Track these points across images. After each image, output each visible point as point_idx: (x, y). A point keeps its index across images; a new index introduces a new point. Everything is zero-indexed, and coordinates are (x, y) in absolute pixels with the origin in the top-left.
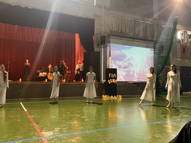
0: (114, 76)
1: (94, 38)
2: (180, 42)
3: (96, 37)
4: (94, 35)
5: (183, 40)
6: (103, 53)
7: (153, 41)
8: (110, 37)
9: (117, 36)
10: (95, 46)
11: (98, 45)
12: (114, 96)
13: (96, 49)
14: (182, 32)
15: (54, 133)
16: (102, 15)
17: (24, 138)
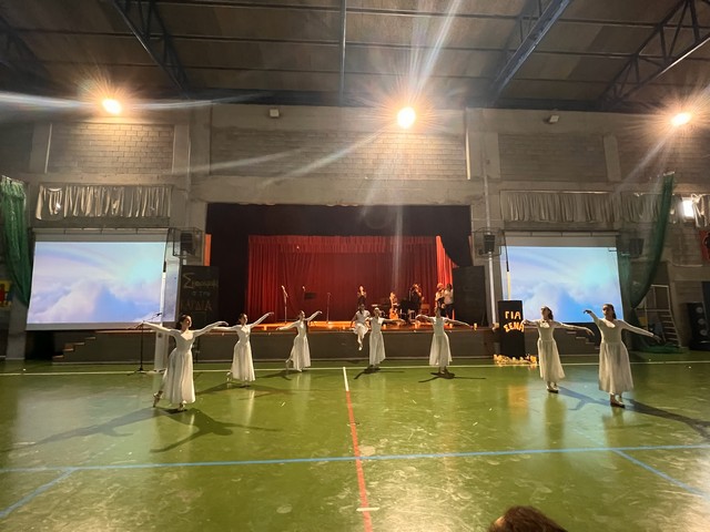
0: (518, 316)
1: (471, 239)
2: (694, 223)
3: (475, 237)
4: (470, 235)
5: (701, 219)
6: (491, 266)
7: (612, 231)
8: (506, 233)
9: (522, 231)
10: (473, 255)
11: (481, 253)
12: (519, 359)
13: (477, 261)
14: (697, 200)
15: (377, 449)
16: (484, 193)
17: (331, 455)
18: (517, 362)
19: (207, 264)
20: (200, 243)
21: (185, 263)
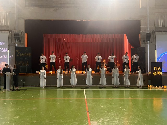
0: (159, 69)
1: (140, 36)
3: (142, 34)
4: (140, 33)
6: (148, 48)
8: (156, 33)
9: (163, 31)
10: (141, 42)
11: (144, 41)
13: (142, 45)
15: (98, 123)
16: (147, 15)
18: (158, 88)
19: (26, 46)
20: (23, 37)
21: (17, 45)
